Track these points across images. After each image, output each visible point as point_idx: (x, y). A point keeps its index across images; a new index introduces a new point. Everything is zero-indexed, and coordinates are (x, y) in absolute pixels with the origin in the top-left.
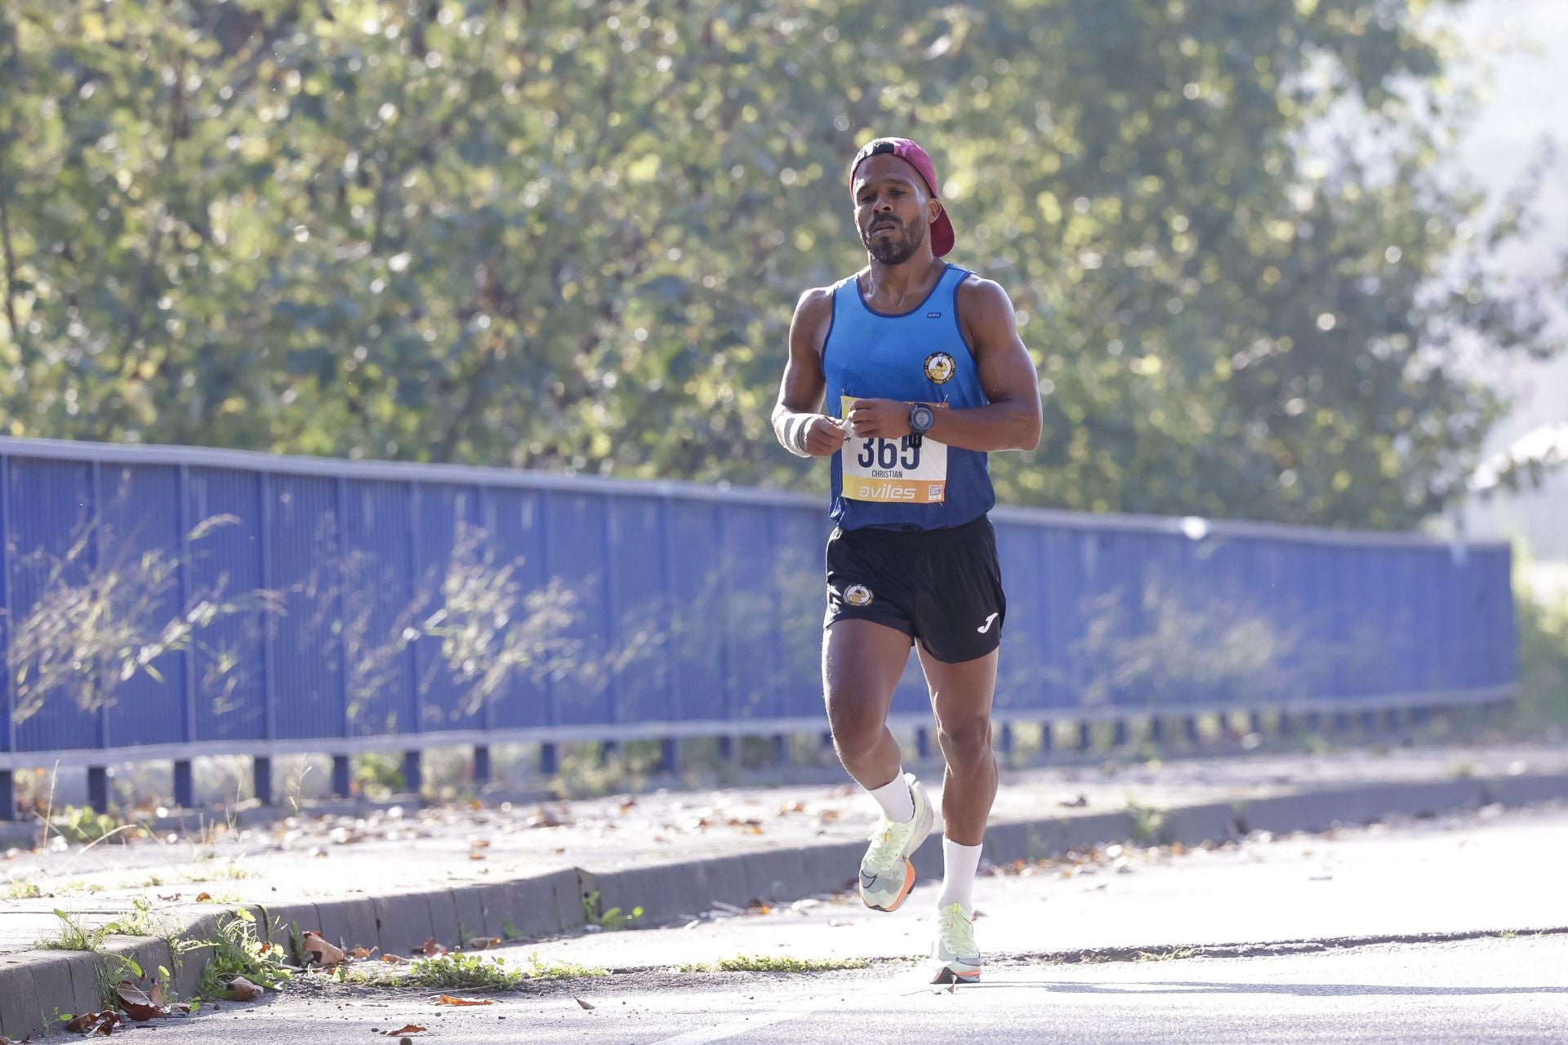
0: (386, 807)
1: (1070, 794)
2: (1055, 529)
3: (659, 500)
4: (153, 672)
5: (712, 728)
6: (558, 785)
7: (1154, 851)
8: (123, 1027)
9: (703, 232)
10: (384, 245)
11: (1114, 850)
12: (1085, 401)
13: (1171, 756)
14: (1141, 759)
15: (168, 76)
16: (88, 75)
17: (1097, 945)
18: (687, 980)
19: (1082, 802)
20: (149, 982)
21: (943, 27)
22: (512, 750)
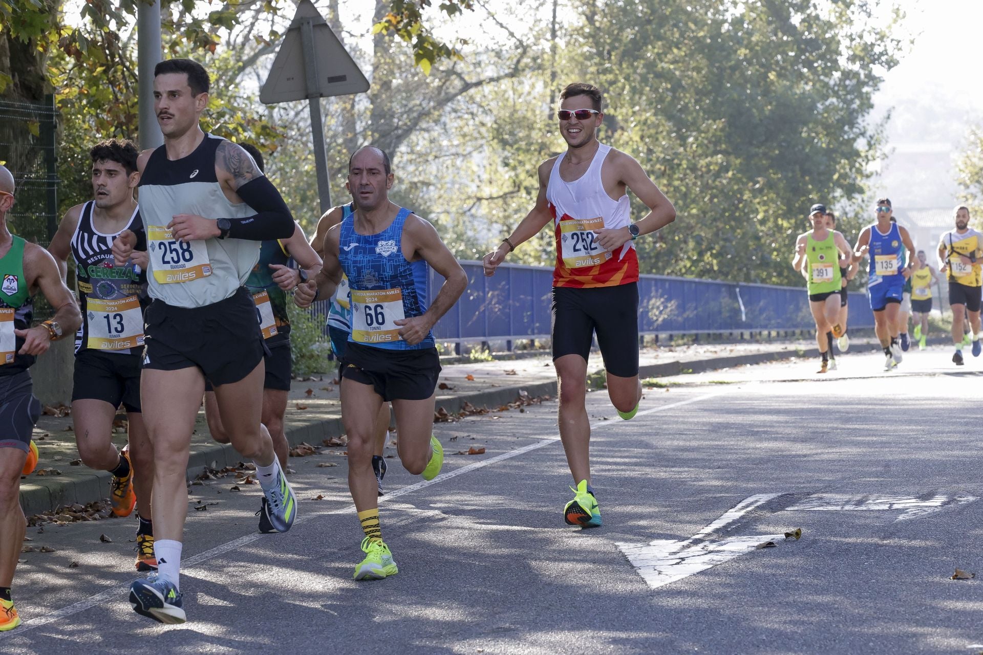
1: (783, 346)
2: (782, 289)
3: (695, 282)
5: (706, 332)
6: (673, 343)
7: (801, 359)
9: (706, 225)
11: (793, 359)
13: (805, 339)
14: (798, 339)
17: (790, 379)
18: (702, 385)
19: (786, 348)
21: (758, 182)
22: (663, 336)
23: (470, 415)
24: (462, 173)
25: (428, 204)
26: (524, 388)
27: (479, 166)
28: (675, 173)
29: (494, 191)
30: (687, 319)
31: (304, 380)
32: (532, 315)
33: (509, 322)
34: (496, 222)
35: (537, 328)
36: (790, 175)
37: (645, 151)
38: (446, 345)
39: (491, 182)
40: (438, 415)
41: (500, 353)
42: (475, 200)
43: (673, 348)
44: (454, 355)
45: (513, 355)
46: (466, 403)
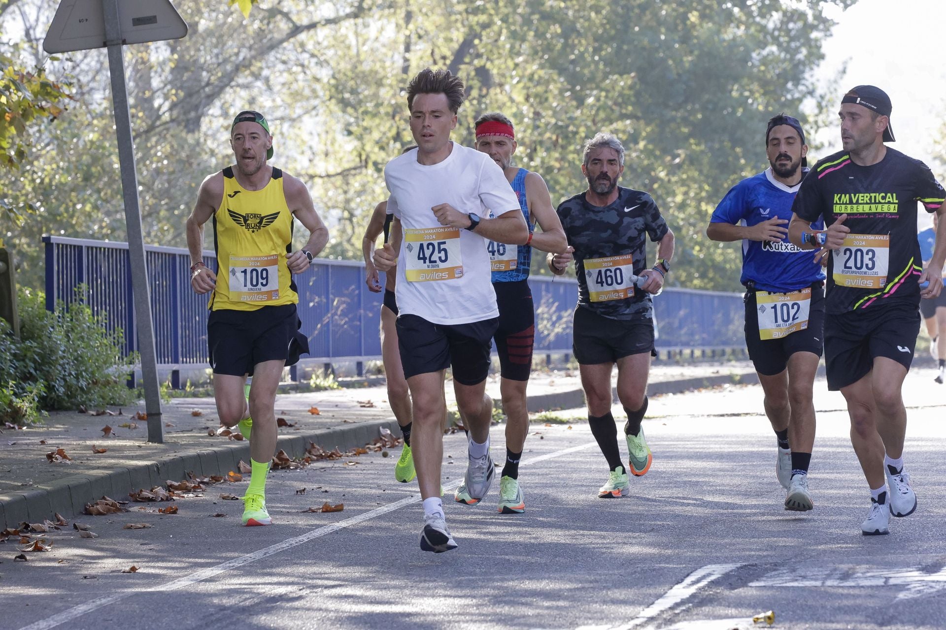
1: (714, 369)
2: (706, 296)
7: (738, 386)
8: (457, 432)
11: (727, 386)
12: (713, 261)
13: (738, 360)
14: (729, 360)
17: (729, 413)
19: (718, 372)
21: (678, 156)
22: (556, 355)
23: (317, 460)
24: (290, 143)
26: (387, 425)
27: (311, 134)
28: (570, 144)
29: (333, 167)
31: (98, 415)
33: (360, 336)
34: (334, 207)
36: (717, 146)
37: (531, 115)
39: (327, 155)
40: (276, 460)
41: (348, 379)
42: (307, 178)
43: (570, 372)
44: (289, 381)
45: (365, 381)
46: (312, 444)
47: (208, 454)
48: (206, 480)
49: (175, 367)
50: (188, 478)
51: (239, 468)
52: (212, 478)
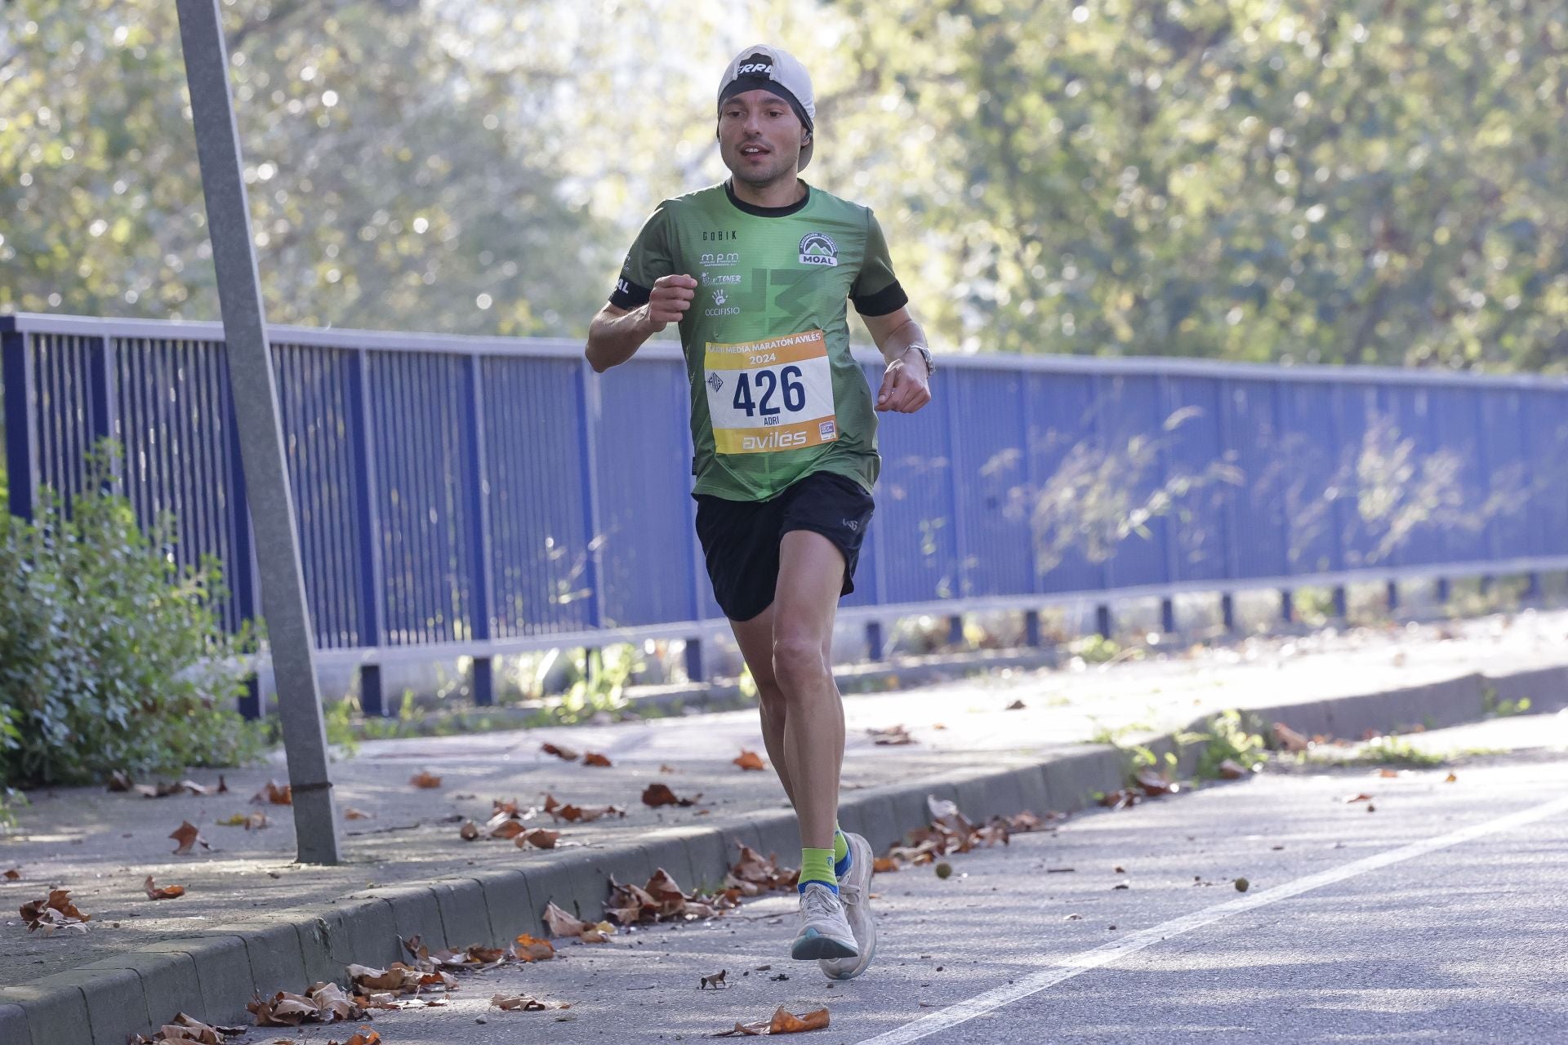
0: (1322, 629)
3: (1518, 389)
4: (1144, 533)
6: (1451, 609)
8: (1143, 802)
9: (1546, 185)
10: (1304, 200)
15: (1135, 77)
16: (1071, 77)
20: (1161, 766)
22: (1415, 583)
23: (760, 895)
25: (554, 145)
26: (945, 792)
30: (1499, 521)
31: (161, 794)
32: (951, 529)
35: (973, 574)
38: (650, 646)
40: (647, 898)
43: (1453, 627)
44: (681, 683)
45: (887, 674)
46: (745, 851)
47: (460, 890)
48: (456, 959)
49: (368, 655)
50: (407, 955)
51: (546, 924)
52: (473, 952)
